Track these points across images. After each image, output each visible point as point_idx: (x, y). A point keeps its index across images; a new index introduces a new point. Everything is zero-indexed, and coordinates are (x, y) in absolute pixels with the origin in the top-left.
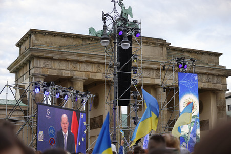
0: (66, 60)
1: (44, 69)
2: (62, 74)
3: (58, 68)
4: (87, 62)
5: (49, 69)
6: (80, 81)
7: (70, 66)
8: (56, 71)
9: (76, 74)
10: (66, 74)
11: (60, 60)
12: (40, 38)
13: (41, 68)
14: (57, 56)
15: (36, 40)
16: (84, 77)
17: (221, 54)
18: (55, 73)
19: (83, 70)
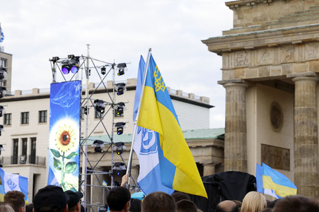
1: (237, 70)
2: (268, 73)
3: (262, 63)
5: (245, 70)
6: (300, 80)
7: (281, 55)
8: (257, 69)
9: (295, 70)
10: (275, 71)
13: (233, 69)
14: (250, 45)
15: (239, 18)
16: (309, 72)
18: (256, 74)
19: (306, 59)
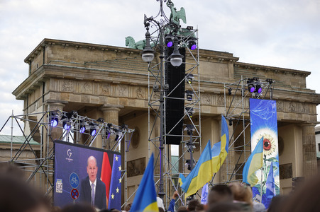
0: (93, 81)
1: (64, 94)
2: (88, 100)
3: (83, 92)
4: (123, 84)
5: (70, 94)
6: (113, 110)
7: (99, 90)
8: (80, 96)
9: (108, 101)
10: (94, 100)
11: (86, 81)
12: (58, 52)
13: (60, 92)
14: (81, 76)
15: (52, 53)
16: (119, 105)
17: (309, 73)
18: (79, 99)
19: (118, 95)
